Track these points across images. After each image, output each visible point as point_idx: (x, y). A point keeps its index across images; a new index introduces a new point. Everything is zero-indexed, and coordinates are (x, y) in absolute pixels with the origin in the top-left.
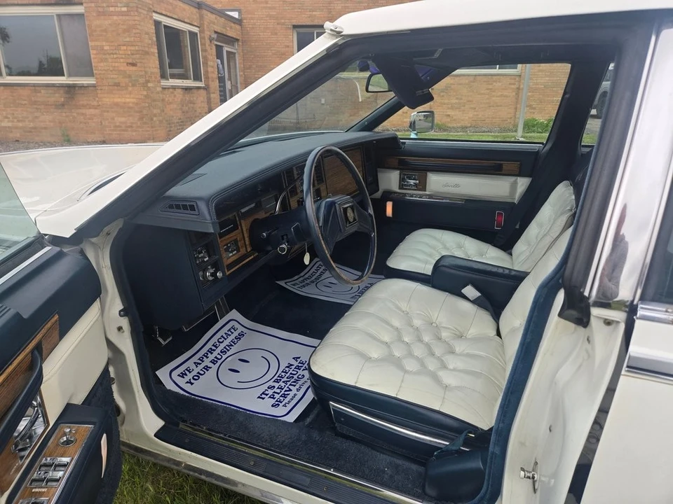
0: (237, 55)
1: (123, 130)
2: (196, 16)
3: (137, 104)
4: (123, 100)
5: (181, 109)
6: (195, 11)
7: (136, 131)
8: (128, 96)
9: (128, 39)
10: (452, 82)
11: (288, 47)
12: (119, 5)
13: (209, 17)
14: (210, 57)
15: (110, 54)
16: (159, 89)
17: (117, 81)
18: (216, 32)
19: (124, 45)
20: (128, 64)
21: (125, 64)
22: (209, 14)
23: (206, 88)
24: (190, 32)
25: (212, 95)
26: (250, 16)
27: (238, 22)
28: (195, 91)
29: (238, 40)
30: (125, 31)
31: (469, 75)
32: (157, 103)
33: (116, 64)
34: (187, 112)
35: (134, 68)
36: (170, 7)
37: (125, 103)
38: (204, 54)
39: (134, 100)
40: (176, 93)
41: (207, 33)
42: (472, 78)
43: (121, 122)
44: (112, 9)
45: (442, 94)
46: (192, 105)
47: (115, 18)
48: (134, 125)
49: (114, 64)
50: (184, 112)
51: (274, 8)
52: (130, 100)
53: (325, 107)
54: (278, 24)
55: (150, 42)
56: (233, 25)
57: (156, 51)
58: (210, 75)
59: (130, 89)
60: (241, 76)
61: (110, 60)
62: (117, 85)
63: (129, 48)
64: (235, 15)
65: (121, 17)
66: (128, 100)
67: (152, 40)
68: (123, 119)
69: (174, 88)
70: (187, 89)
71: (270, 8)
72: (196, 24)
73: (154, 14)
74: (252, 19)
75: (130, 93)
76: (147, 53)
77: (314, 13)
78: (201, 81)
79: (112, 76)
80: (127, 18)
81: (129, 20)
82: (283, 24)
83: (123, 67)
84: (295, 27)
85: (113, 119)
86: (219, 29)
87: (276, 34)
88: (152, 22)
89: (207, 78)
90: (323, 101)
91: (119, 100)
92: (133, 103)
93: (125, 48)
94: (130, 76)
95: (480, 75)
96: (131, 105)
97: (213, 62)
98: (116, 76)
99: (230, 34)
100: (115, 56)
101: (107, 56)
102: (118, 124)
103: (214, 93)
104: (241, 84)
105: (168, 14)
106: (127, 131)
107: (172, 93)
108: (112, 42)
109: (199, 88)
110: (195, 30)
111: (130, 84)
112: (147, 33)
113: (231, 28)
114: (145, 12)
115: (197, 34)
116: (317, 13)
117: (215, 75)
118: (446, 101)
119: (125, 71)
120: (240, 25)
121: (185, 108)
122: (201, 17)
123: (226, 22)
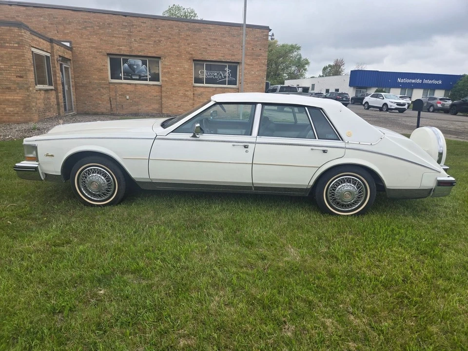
0: (70, 69)
1: (12, 116)
2: (49, 47)
3: (22, 100)
4: (13, 97)
5: (44, 103)
6: (48, 43)
7: (20, 116)
8: (16, 95)
9: (18, 62)
10: (204, 90)
11: (104, 66)
12: (12, 42)
13: (56, 47)
14: (57, 71)
15: (4, 70)
16: (35, 91)
17: (9, 86)
18: (60, 56)
19: (15, 66)
20: (17, 76)
21: (15, 77)
22: (57, 46)
23: (56, 90)
24: (46, 56)
25: (59, 94)
26: (78, 46)
27: (70, 49)
28: (50, 92)
29: (70, 60)
30: (16, 57)
31: (212, 87)
32: (34, 99)
33: (9, 76)
34: (47, 105)
35: (21, 79)
36: (37, 43)
37: (14, 99)
38: (54, 69)
39: (21, 98)
40: (41, 93)
41: (56, 57)
42: (214, 89)
43: (10, 111)
44: (7, 44)
45: (199, 97)
46: (49, 100)
47: (9, 50)
48: (19, 113)
49: (7, 76)
50: (45, 105)
51: (95, 42)
52: (17, 97)
53: (129, 101)
54: (97, 52)
55: (30, 64)
56: (68, 51)
57: (33, 69)
58: (58, 82)
59: (18, 91)
60: (72, 82)
61: (4, 74)
62: (9, 88)
63: (18, 67)
64: (68, 44)
65: (13, 50)
66: (15, 98)
67: (31, 62)
68: (12, 109)
69: (40, 90)
70: (46, 91)
71: (91, 42)
72: (49, 51)
73: (32, 48)
74: (79, 47)
75: (18, 93)
76: (29, 70)
77: (121, 48)
78: (52, 85)
79: (5, 83)
80: (18, 50)
81: (19, 52)
82: (101, 52)
83: (14, 78)
84: (108, 54)
85: (4, 109)
86: (61, 54)
87: (96, 58)
88: (31, 52)
89: (56, 83)
90: (128, 97)
91: (10, 97)
92: (19, 99)
93: (15, 67)
94: (18, 84)
95: (218, 88)
96: (18, 100)
97: (59, 74)
98: (8, 83)
99: (66, 56)
100: (8, 72)
101: (3, 71)
102: (8, 112)
103: (60, 93)
104: (73, 86)
105: (37, 47)
106: (14, 116)
107: (39, 93)
108: (6, 63)
109: (52, 90)
110: (48, 55)
111: (18, 88)
112: (29, 59)
113: (67, 53)
114: (28, 47)
115: (49, 57)
116: (123, 48)
117: (60, 82)
118: (202, 101)
119: (15, 81)
120: (71, 51)
121: (46, 102)
122: (52, 47)
123: (64, 49)
